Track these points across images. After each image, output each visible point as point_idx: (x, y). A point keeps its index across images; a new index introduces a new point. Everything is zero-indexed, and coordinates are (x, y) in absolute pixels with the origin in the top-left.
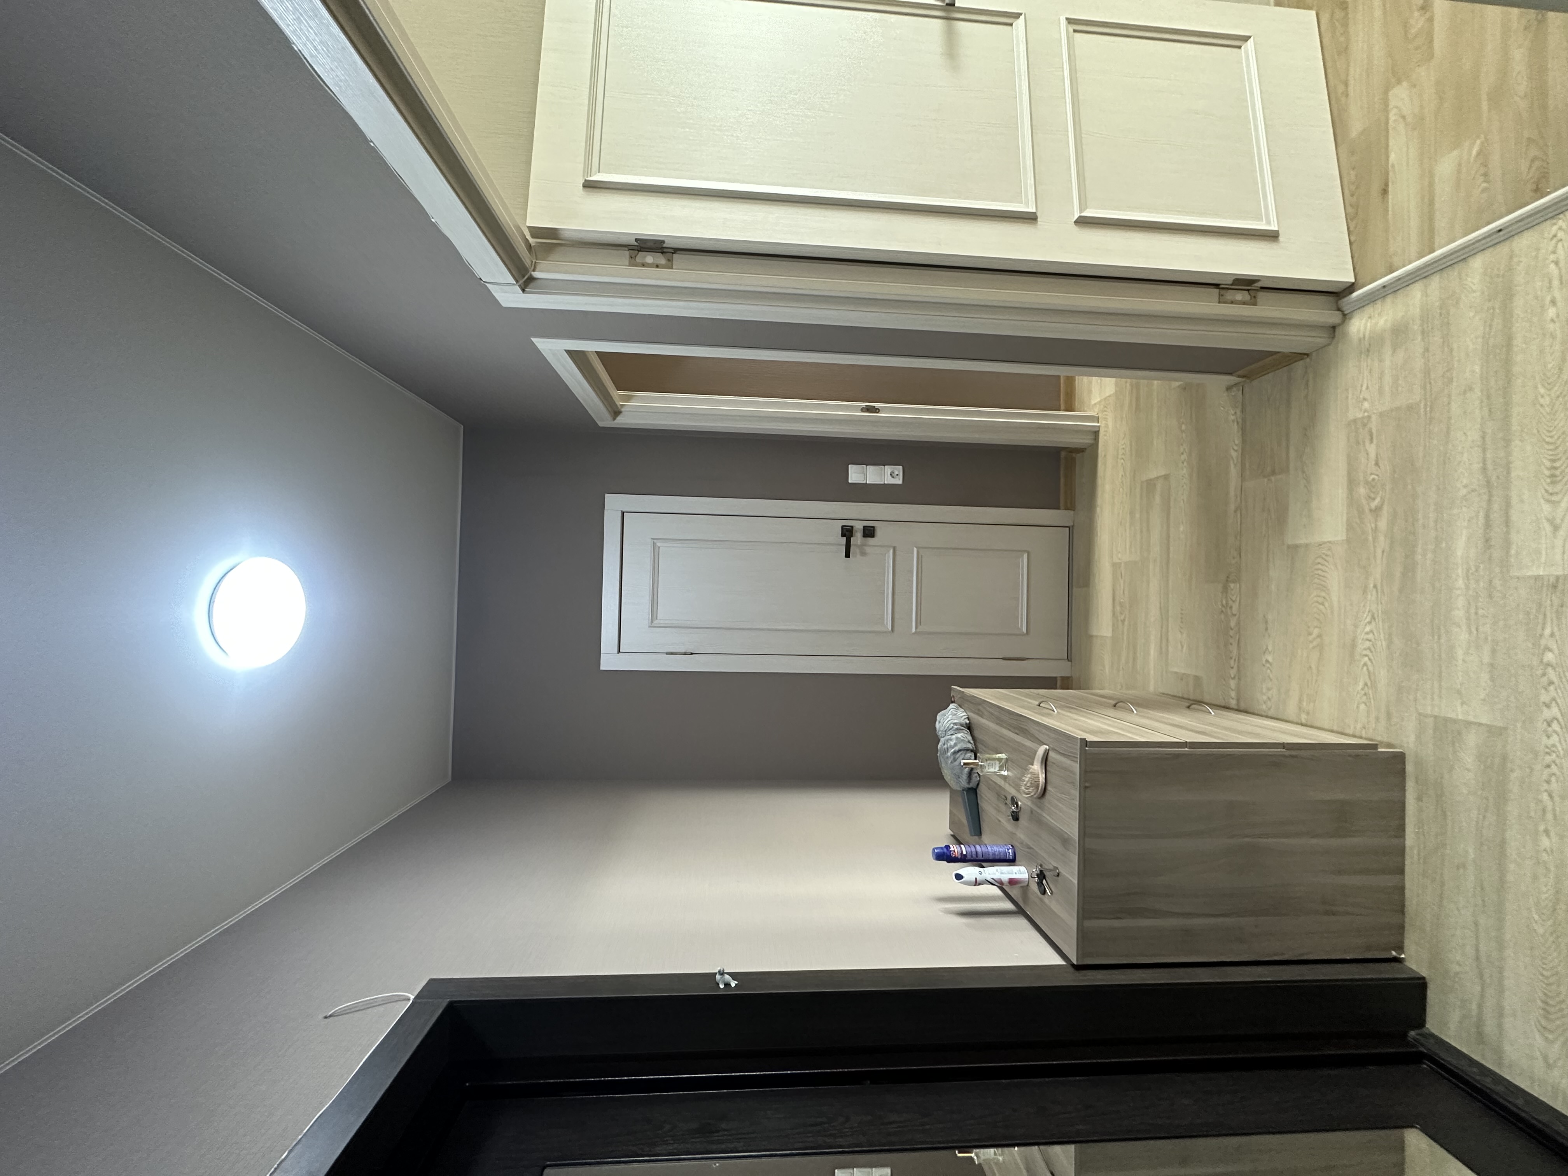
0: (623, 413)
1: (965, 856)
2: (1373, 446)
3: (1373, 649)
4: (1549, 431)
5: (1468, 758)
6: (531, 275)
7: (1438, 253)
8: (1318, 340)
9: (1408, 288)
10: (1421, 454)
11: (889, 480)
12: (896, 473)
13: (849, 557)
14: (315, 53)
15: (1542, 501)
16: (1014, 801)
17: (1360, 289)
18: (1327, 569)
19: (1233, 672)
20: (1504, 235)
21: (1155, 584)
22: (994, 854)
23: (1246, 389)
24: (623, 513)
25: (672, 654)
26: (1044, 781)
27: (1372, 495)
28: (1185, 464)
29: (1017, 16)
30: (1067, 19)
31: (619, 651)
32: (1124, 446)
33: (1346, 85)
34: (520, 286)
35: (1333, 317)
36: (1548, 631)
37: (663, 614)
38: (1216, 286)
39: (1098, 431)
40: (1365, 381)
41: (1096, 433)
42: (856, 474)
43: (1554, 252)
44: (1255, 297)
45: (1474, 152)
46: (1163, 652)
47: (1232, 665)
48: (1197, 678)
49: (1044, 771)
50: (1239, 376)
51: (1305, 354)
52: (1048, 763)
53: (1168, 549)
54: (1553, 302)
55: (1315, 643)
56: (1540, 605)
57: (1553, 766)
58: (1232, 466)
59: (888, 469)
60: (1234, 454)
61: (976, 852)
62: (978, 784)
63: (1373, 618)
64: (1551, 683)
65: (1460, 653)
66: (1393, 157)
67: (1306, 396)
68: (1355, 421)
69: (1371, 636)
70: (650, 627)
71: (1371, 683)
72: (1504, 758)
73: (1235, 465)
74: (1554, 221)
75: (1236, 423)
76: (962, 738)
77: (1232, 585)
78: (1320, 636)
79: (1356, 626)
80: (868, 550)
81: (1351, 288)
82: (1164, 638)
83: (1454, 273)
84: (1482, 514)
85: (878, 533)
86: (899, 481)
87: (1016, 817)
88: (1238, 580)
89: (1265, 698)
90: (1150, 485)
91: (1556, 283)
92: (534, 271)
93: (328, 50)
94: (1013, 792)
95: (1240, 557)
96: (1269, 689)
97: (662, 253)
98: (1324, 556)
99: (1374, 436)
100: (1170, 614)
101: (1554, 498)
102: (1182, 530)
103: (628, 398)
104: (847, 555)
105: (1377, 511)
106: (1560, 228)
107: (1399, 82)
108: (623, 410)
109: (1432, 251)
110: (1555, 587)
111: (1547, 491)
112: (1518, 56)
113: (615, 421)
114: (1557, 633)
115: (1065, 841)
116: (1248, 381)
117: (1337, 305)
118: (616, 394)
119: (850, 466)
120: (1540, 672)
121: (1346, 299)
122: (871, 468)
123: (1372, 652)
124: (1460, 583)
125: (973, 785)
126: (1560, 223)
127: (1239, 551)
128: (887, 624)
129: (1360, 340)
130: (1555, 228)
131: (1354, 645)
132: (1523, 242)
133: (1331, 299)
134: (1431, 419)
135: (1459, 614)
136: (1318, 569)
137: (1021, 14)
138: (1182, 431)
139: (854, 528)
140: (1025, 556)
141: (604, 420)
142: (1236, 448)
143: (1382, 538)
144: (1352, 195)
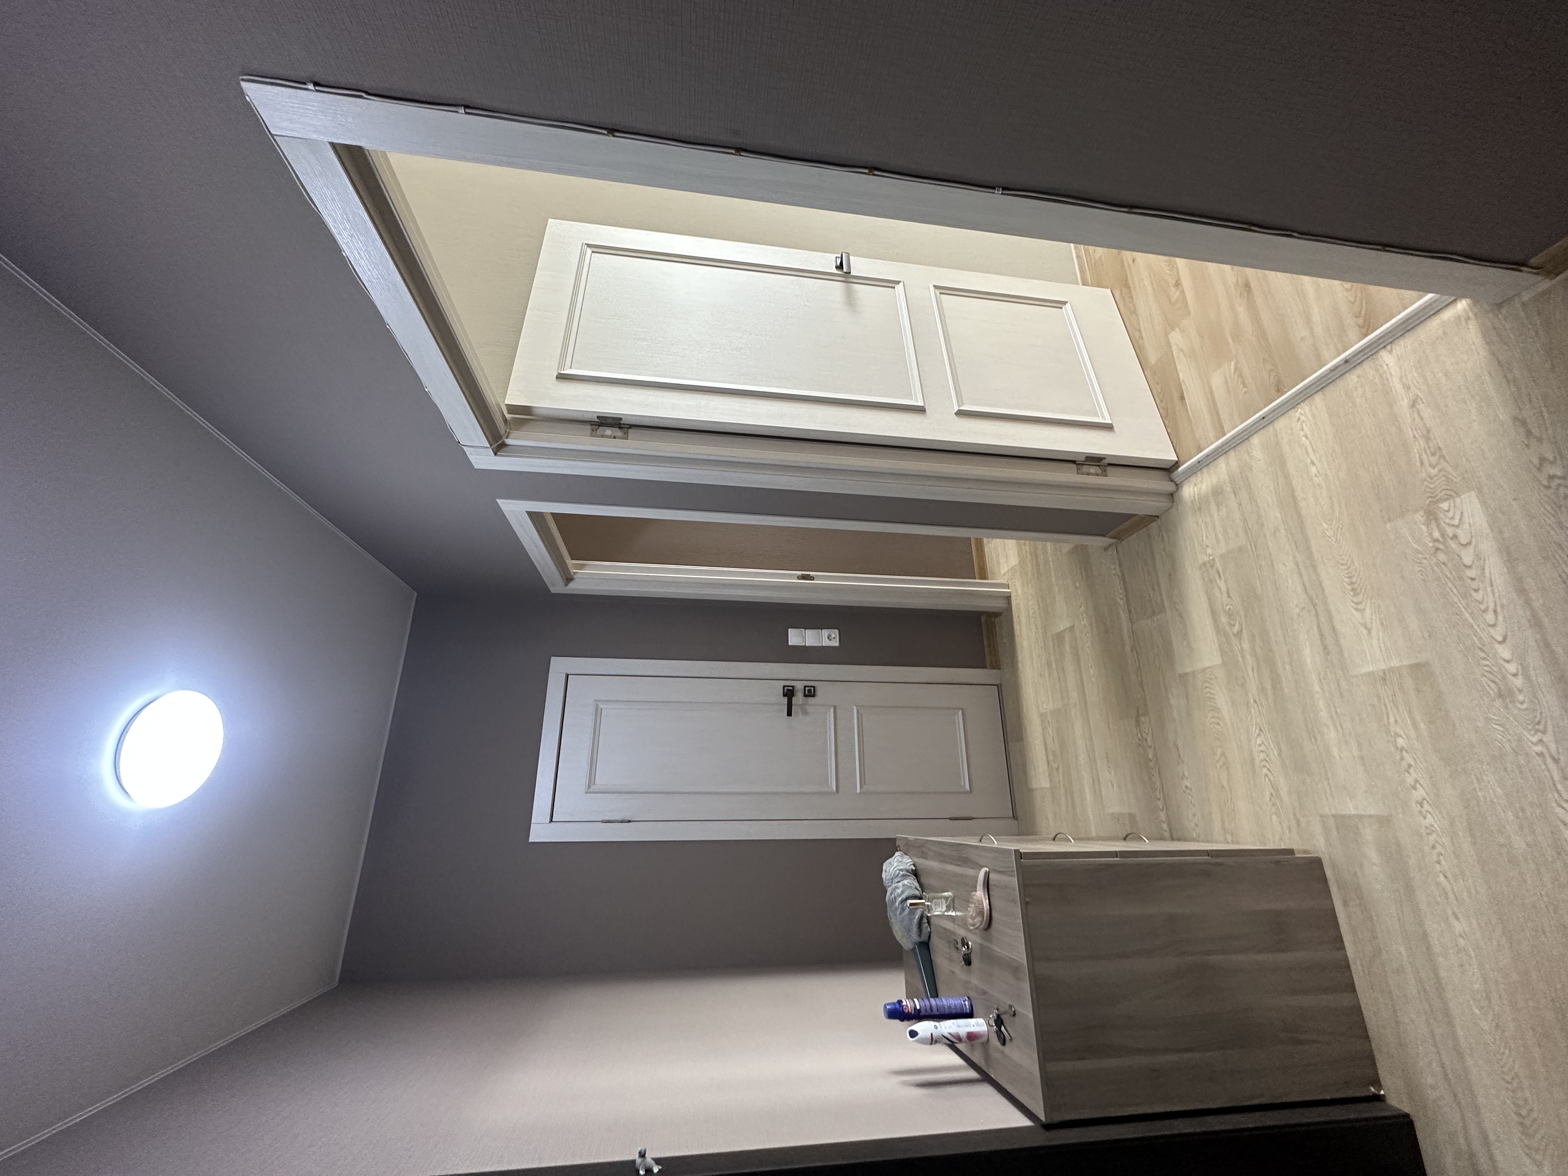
0: (576, 580)
1: (919, 1011)
2: (1223, 582)
3: (1268, 759)
4: (1340, 556)
5: (1372, 854)
6: (504, 442)
7: (1228, 435)
8: (1161, 504)
9: (1216, 462)
10: (1258, 584)
11: (826, 643)
12: (833, 636)
13: (791, 715)
14: (358, 257)
15: (1354, 611)
16: (964, 943)
17: (1182, 465)
18: (1214, 692)
19: (1160, 804)
20: (1266, 421)
21: (1079, 728)
22: (950, 1007)
23: (1120, 548)
24: (568, 675)
25: (608, 822)
26: (988, 907)
27: (1232, 622)
28: (1084, 615)
29: (898, 282)
30: (934, 286)
31: (551, 821)
32: (1033, 607)
33: (1140, 331)
34: (493, 450)
35: (1169, 487)
36: (1392, 720)
37: (601, 780)
38: (1074, 462)
39: (1010, 596)
40: (1204, 532)
41: (1008, 598)
42: (795, 638)
43: (1302, 429)
44: (1105, 471)
45: (1232, 371)
46: (1098, 795)
47: (1159, 797)
48: (1131, 816)
49: (987, 897)
50: (1111, 537)
51: (1155, 516)
52: (990, 887)
53: (1084, 692)
54: (1313, 463)
55: (1221, 763)
56: (1378, 696)
57: (1437, 846)
58: (1122, 612)
59: (825, 632)
60: (1121, 602)
61: (931, 1006)
62: (930, 936)
63: (1261, 730)
64: (1410, 766)
65: (1335, 752)
66: (1181, 375)
67: (1164, 549)
68: (1204, 564)
69: (1263, 748)
70: (586, 793)
71: (1276, 794)
72: (1398, 844)
73: (1124, 611)
74: (1296, 409)
75: (1117, 577)
76: (909, 885)
77: (1143, 719)
78: (1223, 754)
79: (1249, 740)
80: (810, 709)
81: (1176, 465)
82: (1096, 781)
83: (1242, 448)
84: (1315, 627)
85: (819, 692)
86: (836, 643)
87: (968, 961)
88: (1145, 714)
89: (1193, 825)
90: (1059, 638)
91: (1310, 450)
92: (507, 438)
93: (369, 257)
94: (962, 932)
95: (1144, 691)
96: (1194, 815)
97: (619, 428)
98: (1208, 680)
99: (1221, 574)
100: (1096, 756)
101: (1360, 607)
102: (1093, 675)
103: (582, 567)
104: (789, 714)
105: (1239, 634)
106: (1301, 414)
107: (1173, 329)
108: (575, 576)
109: (1224, 435)
110: (1384, 680)
111: (1353, 602)
112: (1241, 310)
113: (568, 587)
114: (1399, 720)
115: (1015, 970)
116: (1119, 541)
117: (1170, 478)
118: (570, 562)
119: (789, 630)
120: (1398, 757)
121: (1176, 472)
122: (809, 632)
123: (1267, 762)
124: (1317, 688)
125: (924, 938)
126: (1299, 410)
127: (1141, 684)
128: (831, 783)
129: (1192, 502)
130: (1297, 415)
131: (1252, 761)
132: (1281, 424)
133: (1164, 473)
134: (1258, 555)
135: (1324, 714)
136: (1206, 693)
137: (901, 282)
138: (1077, 588)
139: (796, 688)
140: (960, 712)
141: (557, 587)
142: (1121, 596)
143: (1248, 657)
144: (1162, 402)
